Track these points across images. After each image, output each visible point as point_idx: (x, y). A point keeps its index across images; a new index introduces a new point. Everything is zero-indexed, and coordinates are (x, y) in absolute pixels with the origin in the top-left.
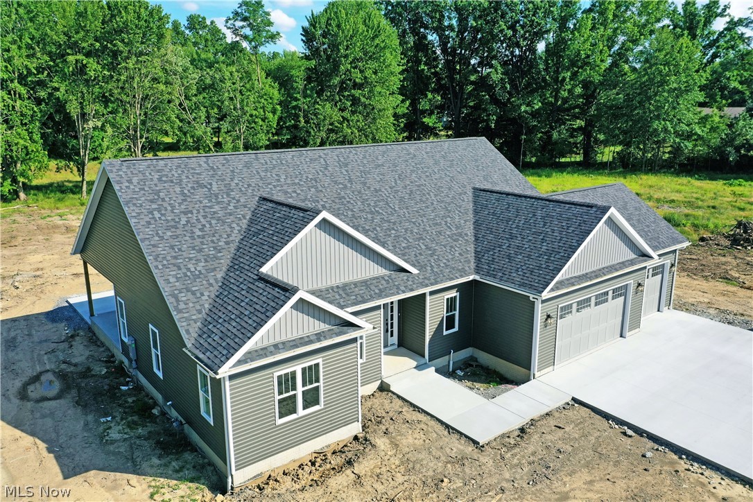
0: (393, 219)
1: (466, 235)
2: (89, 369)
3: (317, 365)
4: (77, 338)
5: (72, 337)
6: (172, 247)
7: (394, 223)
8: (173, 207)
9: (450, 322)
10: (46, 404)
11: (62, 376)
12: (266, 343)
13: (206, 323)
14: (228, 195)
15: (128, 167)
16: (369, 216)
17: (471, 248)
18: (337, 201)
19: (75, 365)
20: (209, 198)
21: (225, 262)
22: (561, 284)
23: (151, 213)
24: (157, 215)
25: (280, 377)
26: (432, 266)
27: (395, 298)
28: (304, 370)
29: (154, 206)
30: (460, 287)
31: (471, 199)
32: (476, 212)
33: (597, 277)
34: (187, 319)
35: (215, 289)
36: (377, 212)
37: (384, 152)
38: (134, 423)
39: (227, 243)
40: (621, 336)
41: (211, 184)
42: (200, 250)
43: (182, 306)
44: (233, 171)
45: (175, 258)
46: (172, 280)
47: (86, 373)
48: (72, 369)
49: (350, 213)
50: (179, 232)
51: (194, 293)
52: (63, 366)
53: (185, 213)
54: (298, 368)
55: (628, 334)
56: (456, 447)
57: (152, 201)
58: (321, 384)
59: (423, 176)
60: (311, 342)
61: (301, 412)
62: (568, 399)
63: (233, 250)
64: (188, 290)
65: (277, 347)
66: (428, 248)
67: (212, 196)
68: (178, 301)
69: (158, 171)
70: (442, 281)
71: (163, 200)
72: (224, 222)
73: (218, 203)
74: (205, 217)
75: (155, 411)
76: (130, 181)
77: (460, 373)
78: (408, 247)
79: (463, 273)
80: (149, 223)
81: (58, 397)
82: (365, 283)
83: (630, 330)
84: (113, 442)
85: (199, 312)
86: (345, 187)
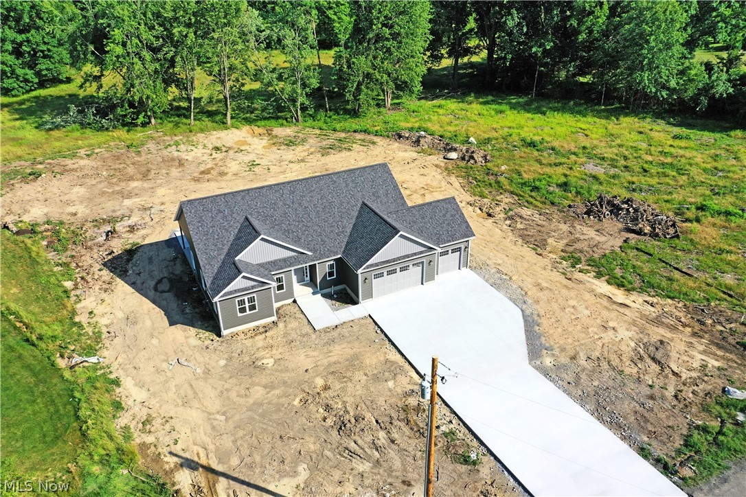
0: (309, 224)
1: (346, 232)
2: (181, 278)
3: (254, 297)
4: (178, 259)
5: (176, 258)
6: (205, 244)
7: (309, 227)
8: (207, 224)
9: (331, 274)
10: (164, 294)
11: (170, 280)
12: (232, 290)
13: (214, 279)
14: (232, 216)
15: (191, 205)
16: (297, 223)
17: (346, 240)
18: (283, 215)
19: (176, 275)
20: (223, 218)
21: (225, 251)
22: (371, 266)
23: (198, 228)
24: (201, 229)
25: (238, 301)
26: (321, 251)
27: (308, 265)
28: (248, 298)
29: (200, 224)
30: (335, 260)
31: (358, 209)
32: (357, 218)
33: (394, 261)
34: (208, 276)
35: (219, 264)
36: (302, 221)
37: (317, 182)
38: (195, 306)
39: (227, 242)
40: (422, 284)
41: (224, 211)
42: (216, 246)
43: (207, 271)
44: (235, 202)
45: (206, 249)
46: (204, 259)
47: (180, 280)
48: (174, 277)
49: (288, 222)
50: (209, 237)
51: (211, 265)
52: (171, 275)
53: (212, 227)
54: (246, 298)
55: (424, 283)
56: (308, 329)
57: (199, 222)
58: (256, 302)
59: (335, 197)
60: (249, 289)
61: (248, 312)
62: (367, 315)
63: (229, 245)
64: (209, 264)
65: (236, 291)
66: (322, 240)
67: (225, 217)
68: (205, 269)
69: (203, 205)
70: (323, 258)
71: (204, 221)
72: (228, 231)
73: (227, 221)
74: (220, 229)
75: (204, 302)
76: (190, 212)
77: (335, 296)
78: (312, 241)
79: (336, 253)
80: (197, 233)
81: (168, 291)
82: (285, 260)
83: (426, 282)
84: (187, 313)
85: (213, 273)
86: (290, 206)
